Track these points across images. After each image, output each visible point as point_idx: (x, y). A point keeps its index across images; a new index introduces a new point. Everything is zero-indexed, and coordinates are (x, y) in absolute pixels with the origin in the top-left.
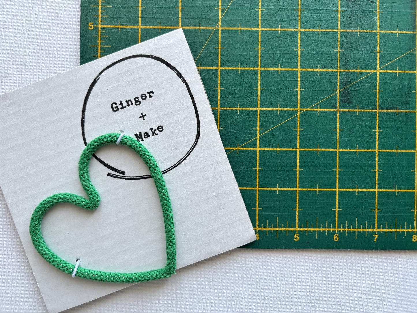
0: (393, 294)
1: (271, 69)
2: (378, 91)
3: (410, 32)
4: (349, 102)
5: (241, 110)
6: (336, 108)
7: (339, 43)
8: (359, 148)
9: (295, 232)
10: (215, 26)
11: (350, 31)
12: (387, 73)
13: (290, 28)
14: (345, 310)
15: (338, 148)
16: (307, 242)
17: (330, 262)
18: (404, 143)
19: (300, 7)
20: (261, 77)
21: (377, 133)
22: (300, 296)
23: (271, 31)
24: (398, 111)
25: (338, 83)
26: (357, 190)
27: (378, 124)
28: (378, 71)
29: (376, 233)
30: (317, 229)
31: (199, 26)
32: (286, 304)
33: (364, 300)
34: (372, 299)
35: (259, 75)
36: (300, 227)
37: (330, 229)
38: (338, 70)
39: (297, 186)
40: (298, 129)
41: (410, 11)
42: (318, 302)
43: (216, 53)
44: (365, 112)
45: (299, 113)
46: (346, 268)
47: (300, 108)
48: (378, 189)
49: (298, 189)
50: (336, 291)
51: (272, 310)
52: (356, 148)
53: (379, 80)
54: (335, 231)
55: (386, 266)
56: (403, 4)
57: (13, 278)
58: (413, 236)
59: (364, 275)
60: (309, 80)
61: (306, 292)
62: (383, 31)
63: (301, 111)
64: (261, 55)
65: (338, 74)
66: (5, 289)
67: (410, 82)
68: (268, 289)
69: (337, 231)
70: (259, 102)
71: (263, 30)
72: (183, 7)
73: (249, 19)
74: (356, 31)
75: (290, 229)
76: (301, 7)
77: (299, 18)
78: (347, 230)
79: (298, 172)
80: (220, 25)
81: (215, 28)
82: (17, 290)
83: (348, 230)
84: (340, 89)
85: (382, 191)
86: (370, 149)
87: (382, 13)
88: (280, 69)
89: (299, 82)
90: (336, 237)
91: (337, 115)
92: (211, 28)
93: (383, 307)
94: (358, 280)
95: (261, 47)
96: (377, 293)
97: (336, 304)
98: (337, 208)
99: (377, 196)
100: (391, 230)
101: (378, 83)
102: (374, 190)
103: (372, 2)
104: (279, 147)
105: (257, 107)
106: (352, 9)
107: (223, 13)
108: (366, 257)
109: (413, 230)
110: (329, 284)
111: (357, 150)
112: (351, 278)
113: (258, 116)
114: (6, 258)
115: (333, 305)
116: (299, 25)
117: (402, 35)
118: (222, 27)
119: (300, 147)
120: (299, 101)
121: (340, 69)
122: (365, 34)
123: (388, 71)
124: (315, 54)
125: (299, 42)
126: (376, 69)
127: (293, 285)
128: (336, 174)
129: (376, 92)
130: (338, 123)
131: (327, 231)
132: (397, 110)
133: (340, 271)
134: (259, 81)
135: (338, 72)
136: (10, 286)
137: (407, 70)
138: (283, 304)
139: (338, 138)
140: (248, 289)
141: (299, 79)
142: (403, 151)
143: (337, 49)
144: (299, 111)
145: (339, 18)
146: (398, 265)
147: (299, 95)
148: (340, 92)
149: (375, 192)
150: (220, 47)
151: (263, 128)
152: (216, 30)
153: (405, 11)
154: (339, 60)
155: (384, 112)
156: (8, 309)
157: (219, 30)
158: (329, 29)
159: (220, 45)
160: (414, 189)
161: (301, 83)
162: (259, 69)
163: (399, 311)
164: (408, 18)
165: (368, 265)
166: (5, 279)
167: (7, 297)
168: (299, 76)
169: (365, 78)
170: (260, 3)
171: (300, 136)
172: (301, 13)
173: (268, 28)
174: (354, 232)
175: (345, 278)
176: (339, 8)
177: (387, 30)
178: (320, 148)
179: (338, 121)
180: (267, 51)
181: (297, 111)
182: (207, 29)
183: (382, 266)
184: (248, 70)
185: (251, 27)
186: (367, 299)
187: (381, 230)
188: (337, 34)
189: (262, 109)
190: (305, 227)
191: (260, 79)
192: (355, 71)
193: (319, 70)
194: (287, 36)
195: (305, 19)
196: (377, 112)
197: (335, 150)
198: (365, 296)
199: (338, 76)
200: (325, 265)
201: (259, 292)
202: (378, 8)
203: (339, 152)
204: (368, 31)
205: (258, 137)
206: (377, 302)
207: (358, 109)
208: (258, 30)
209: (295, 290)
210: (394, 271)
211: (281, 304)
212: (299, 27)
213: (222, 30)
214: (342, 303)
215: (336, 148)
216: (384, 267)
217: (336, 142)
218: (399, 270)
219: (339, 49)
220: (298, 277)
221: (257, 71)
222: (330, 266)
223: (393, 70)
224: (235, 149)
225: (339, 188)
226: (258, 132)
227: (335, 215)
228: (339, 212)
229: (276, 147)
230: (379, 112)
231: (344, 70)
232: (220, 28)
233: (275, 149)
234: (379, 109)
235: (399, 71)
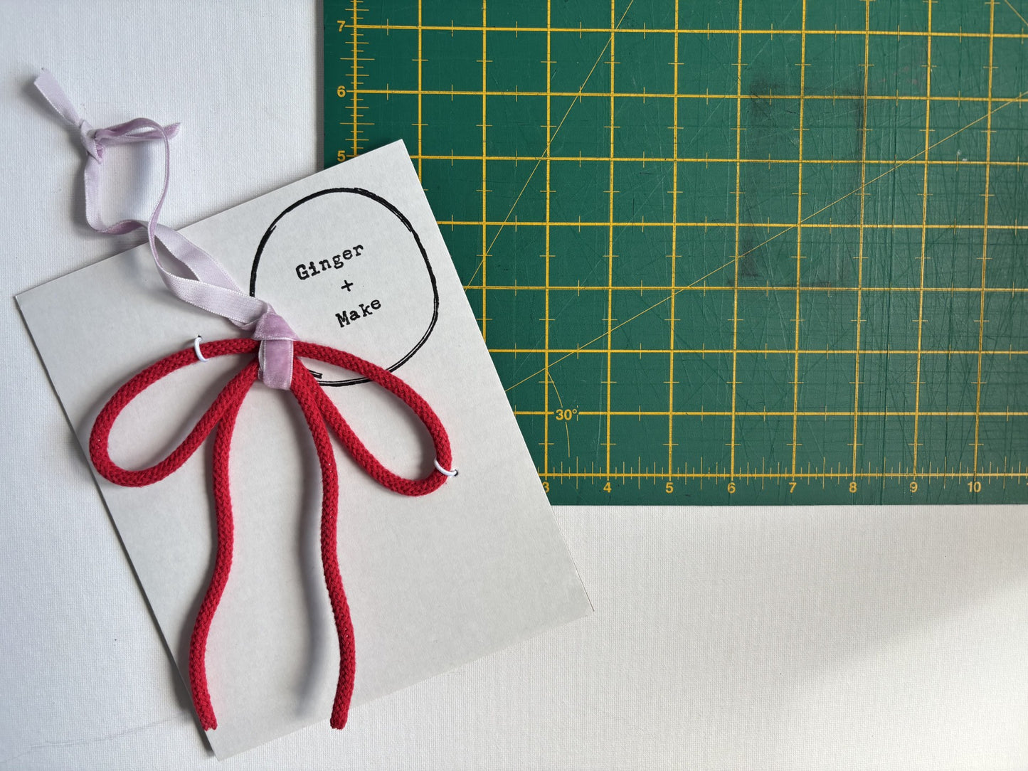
1: (630, 224)
2: (798, 257)
3: (852, 162)
4: (755, 275)
5: (583, 290)
6: (732, 285)
7: (738, 181)
8: (769, 348)
9: (666, 479)
10: (540, 155)
11: (755, 161)
12: (813, 228)
13: (660, 157)
15: (735, 348)
16: (687, 495)
19: (676, 123)
20: (613, 237)
21: (797, 324)
23: (631, 161)
24: (829, 289)
25: (737, 244)
26: (765, 414)
27: (799, 310)
28: (800, 226)
29: (793, 480)
30: (701, 475)
31: (515, 155)
35: (611, 235)
36: (674, 471)
37: (721, 475)
38: (737, 225)
39: (670, 409)
40: (672, 320)
43: (542, 199)
44: (780, 291)
45: (673, 294)
47: (675, 286)
48: (798, 412)
49: (671, 413)
52: (763, 348)
53: (801, 239)
54: (730, 478)
58: (851, 484)
60: (689, 240)
62: (808, 161)
63: (676, 291)
64: (613, 201)
65: (737, 230)
69: (734, 477)
70: (610, 278)
71: (617, 161)
74: (765, 161)
75: (659, 475)
76: (678, 122)
77: (675, 141)
78: (748, 475)
79: (671, 386)
80: (548, 153)
81: (540, 158)
83: (750, 475)
84: (740, 254)
85: (804, 414)
86: (785, 349)
87: (807, 131)
88: (644, 224)
89: (674, 244)
90: (732, 487)
91: (733, 296)
92: (534, 158)
95: (614, 188)
98: (733, 442)
99: (795, 423)
100: (815, 475)
101: (799, 245)
102: (791, 413)
103: (791, 113)
104: (642, 347)
105: (607, 285)
107: (554, 134)
109: (850, 475)
113: (610, 299)
116: (675, 152)
117: (839, 166)
118: (551, 156)
119: (675, 348)
120: (674, 275)
121: (740, 222)
122: (779, 167)
123: (816, 226)
125: (675, 180)
126: (796, 222)
128: (732, 388)
129: (796, 259)
130: (736, 309)
131: (718, 477)
132: (827, 287)
134: (611, 244)
135: (737, 227)
137: (846, 224)
139: (735, 331)
141: (674, 239)
142: (836, 352)
143: (735, 190)
144: (673, 290)
145: (738, 141)
147: (674, 265)
148: (740, 259)
149: (793, 416)
150: (548, 190)
151: (617, 318)
152: (542, 161)
154: (738, 207)
155: (809, 291)
157: (547, 162)
158: (723, 158)
159: (548, 186)
160: (854, 411)
161: (677, 246)
162: (611, 224)
168: (674, 234)
169: (779, 237)
170: (612, 118)
171: (674, 328)
172: (678, 132)
173: (625, 157)
174: (760, 479)
176: (738, 124)
177: (815, 160)
178: (707, 348)
179: (736, 305)
180: (623, 195)
181: (670, 290)
182: (529, 160)
184: (593, 226)
185: (597, 156)
187: (801, 475)
188: (736, 167)
189: (615, 288)
190: (682, 472)
191: (612, 239)
192: (764, 225)
193: (706, 224)
195: (684, 142)
196: (798, 291)
197: (731, 351)
199: (737, 234)
202: (801, 123)
203: (737, 354)
204: (783, 161)
205: (609, 332)
207: (768, 286)
208: (609, 162)
212: (675, 156)
213: (551, 161)
215: (731, 348)
217: (733, 339)
219: (738, 190)
221: (608, 228)
223: (823, 224)
224: (573, 351)
225: (736, 411)
226: (610, 324)
227: (730, 453)
228: (735, 447)
229: (637, 347)
230: (801, 291)
231: (746, 225)
232: (549, 159)
233: (636, 350)
234: (801, 286)
235: (833, 226)
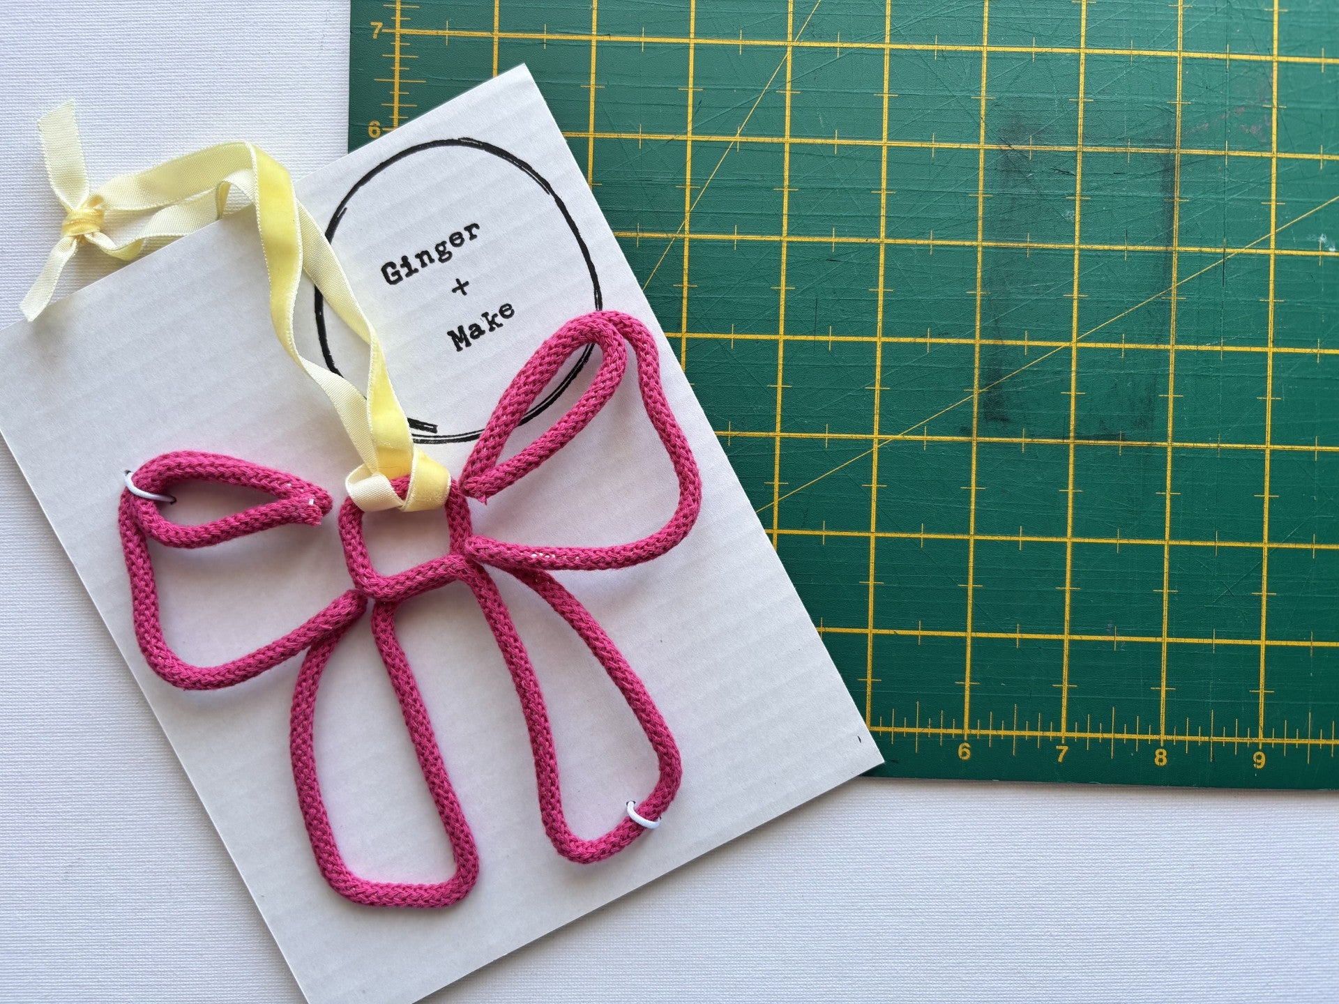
0: (1109, 897)
1: (811, 338)
2: (1073, 393)
3: (1157, 248)
4: (1005, 420)
5: (735, 436)
6: (969, 433)
7: (979, 275)
8: (1025, 534)
10: (675, 231)
11: (1006, 244)
12: (1095, 349)
13: (859, 236)
14: (985, 930)
15: (972, 533)
16: (894, 761)
17: (950, 813)
18: (1136, 523)
19: (884, 185)
20: (784, 358)
21: (1070, 496)
22: (873, 894)
23: (813, 243)
24: (1121, 443)
25: (977, 372)
26: (1018, 636)
27: (1074, 475)
28: (1074, 345)
29: (1063, 742)
30: (917, 730)
31: (635, 230)
32: (840, 911)
33: (1034, 908)
34: (1053, 906)
35: (781, 354)
36: (875, 724)
37: (949, 731)
38: (977, 342)
39: (870, 624)
40: (874, 486)
41: (1160, 195)
42: (918, 909)
43: (677, 297)
44: (1042, 445)
45: (876, 446)
46: (988, 827)
47: (879, 434)
48: (1070, 634)
49: (870, 631)
50: (964, 882)
51: (804, 925)
52: (1017, 534)
53: (1078, 365)
54: (962, 736)
55: (1088, 826)
56: (1143, 176)
57: (175, 841)
58: (1157, 752)
59: (1032, 847)
60: (902, 364)
61: (889, 884)
62: (1089, 247)
63: (880, 441)
64: (785, 303)
65: (977, 349)
66: (154, 867)
67: (1155, 372)
68: (796, 875)
69: (968, 735)
70: (778, 419)
71: (793, 242)
72: (596, 183)
73: (760, 214)
74: (1021, 245)
76: (887, 184)
77: (883, 212)
78: (991, 732)
79: (871, 590)
80: (687, 228)
81: (674, 235)
82: (186, 870)
83: (995, 733)
84: (981, 387)
85: (1080, 639)
86: (1051, 535)
87: (1087, 201)
88: (831, 338)
89: (878, 370)
90: (965, 750)
91: (970, 452)
92: (664, 235)
93: (1082, 927)
94: (1019, 858)
95: (786, 282)
96: (1067, 892)
97: (963, 914)
98: (968, 680)
99: (1066, 652)
100: (1099, 735)
101: (1073, 374)
102: (1060, 637)
103: (1064, 173)
104: (827, 529)
105: (774, 430)
106: (1012, 191)
107: (696, 198)
108: (1040, 802)
109: (1155, 737)
110: (947, 865)
111: (1021, 539)
112: (1002, 853)
113: (778, 452)
114: (158, 791)
115: (956, 917)
116: (883, 229)
117: (1137, 254)
118: (691, 232)
119: (878, 529)
120: (877, 418)
121: (982, 337)
122: (1043, 254)
123: (1100, 345)
124: (919, 301)
125: (881, 272)
126: (1070, 340)
127: (856, 867)
128: (967, 595)
129: (1070, 396)
130: (974, 472)
131: (943, 734)
132: (1119, 440)
133: (975, 834)
134: (780, 367)
135: (977, 345)
136: (167, 861)
137: (1147, 343)
138: (834, 911)
139: (973, 507)
140: (748, 875)
141: (878, 363)
142: (1132, 542)
143: (975, 288)
144: (876, 441)
145: (980, 213)
146: (1119, 824)
147: (877, 401)
148: (980, 394)
149: (1063, 641)
150: (686, 283)
151: (788, 481)
152: (677, 240)
153: (1148, 195)
154: (978, 317)
155: (1089, 446)
156: (162, 916)
157: (684, 241)
158: (958, 240)
159: (685, 278)
160: (1161, 636)
161: (882, 373)
162: (781, 337)
163: (1124, 940)
164: (1155, 211)
165: (1046, 821)
166: (155, 843)
167: (158, 886)
168: (879, 354)
169: (1043, 361)
170: (786, 174)
171: (878, 501)
172: (887, 200)
173: (805, 235)
174: (1010, 738)
175: (987, 853)
176: (981, 188)
177: (1100, 244)
178: (927, 531)
179: (974, 467)
180: (802, 293)
181: (872, 441)
182: (656, 238)
183: (1078, 826)
184: (753, 340)
185: (763, 234)
186: (1040, 906)
187: (1076, 735)
188: (976, 254)
189: (786, 435)
190: (887, 725)
191: (781, 362)
192: (1019, 343)
193: (929, 340)
194: (852, 255)
195: (896, 215)
196: (1072, 446)
197: (966, 537)
198: (1034, 899)
199: (977, 355)
200: (937, 821)
201: (773, 882)
202: (1078, 187)
203: (976, 541)
204: (1050, 246)
205: (776, 503)
206: (1067, 915)
207: (1025, 437)
208: (781, 242)
209: (863, 879)
210: (1110, 838)
211: (827, 911)
212: (883, 235)
213: (691, 241)
214: (978, 912)
215: (967, 532)
216: (1084, 827)
217: (969, 517)
218: (1123, 838)
219: (979, 289)
220: (871, 848)
221: (776, 342)
222: (949, 822)
223: (1111, 342)
225: (973, 631)
226: (776, 490)
227: (963, 696)
228: (972, 687)
229: (820, 529)
230: (1076, 446)
231: (991, 342)
232: (687, 236)
233: (817, 533)
234: (1077, 437)
235: (1127, 346)
